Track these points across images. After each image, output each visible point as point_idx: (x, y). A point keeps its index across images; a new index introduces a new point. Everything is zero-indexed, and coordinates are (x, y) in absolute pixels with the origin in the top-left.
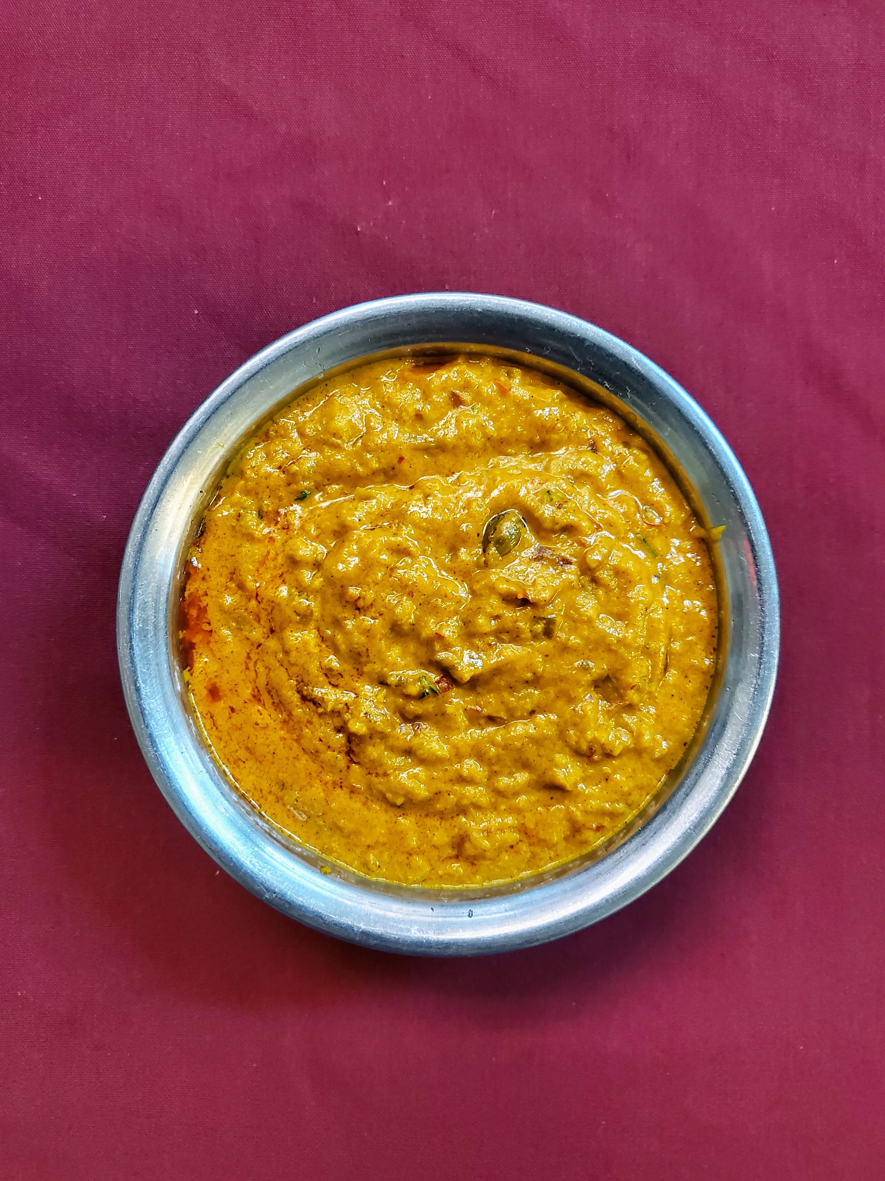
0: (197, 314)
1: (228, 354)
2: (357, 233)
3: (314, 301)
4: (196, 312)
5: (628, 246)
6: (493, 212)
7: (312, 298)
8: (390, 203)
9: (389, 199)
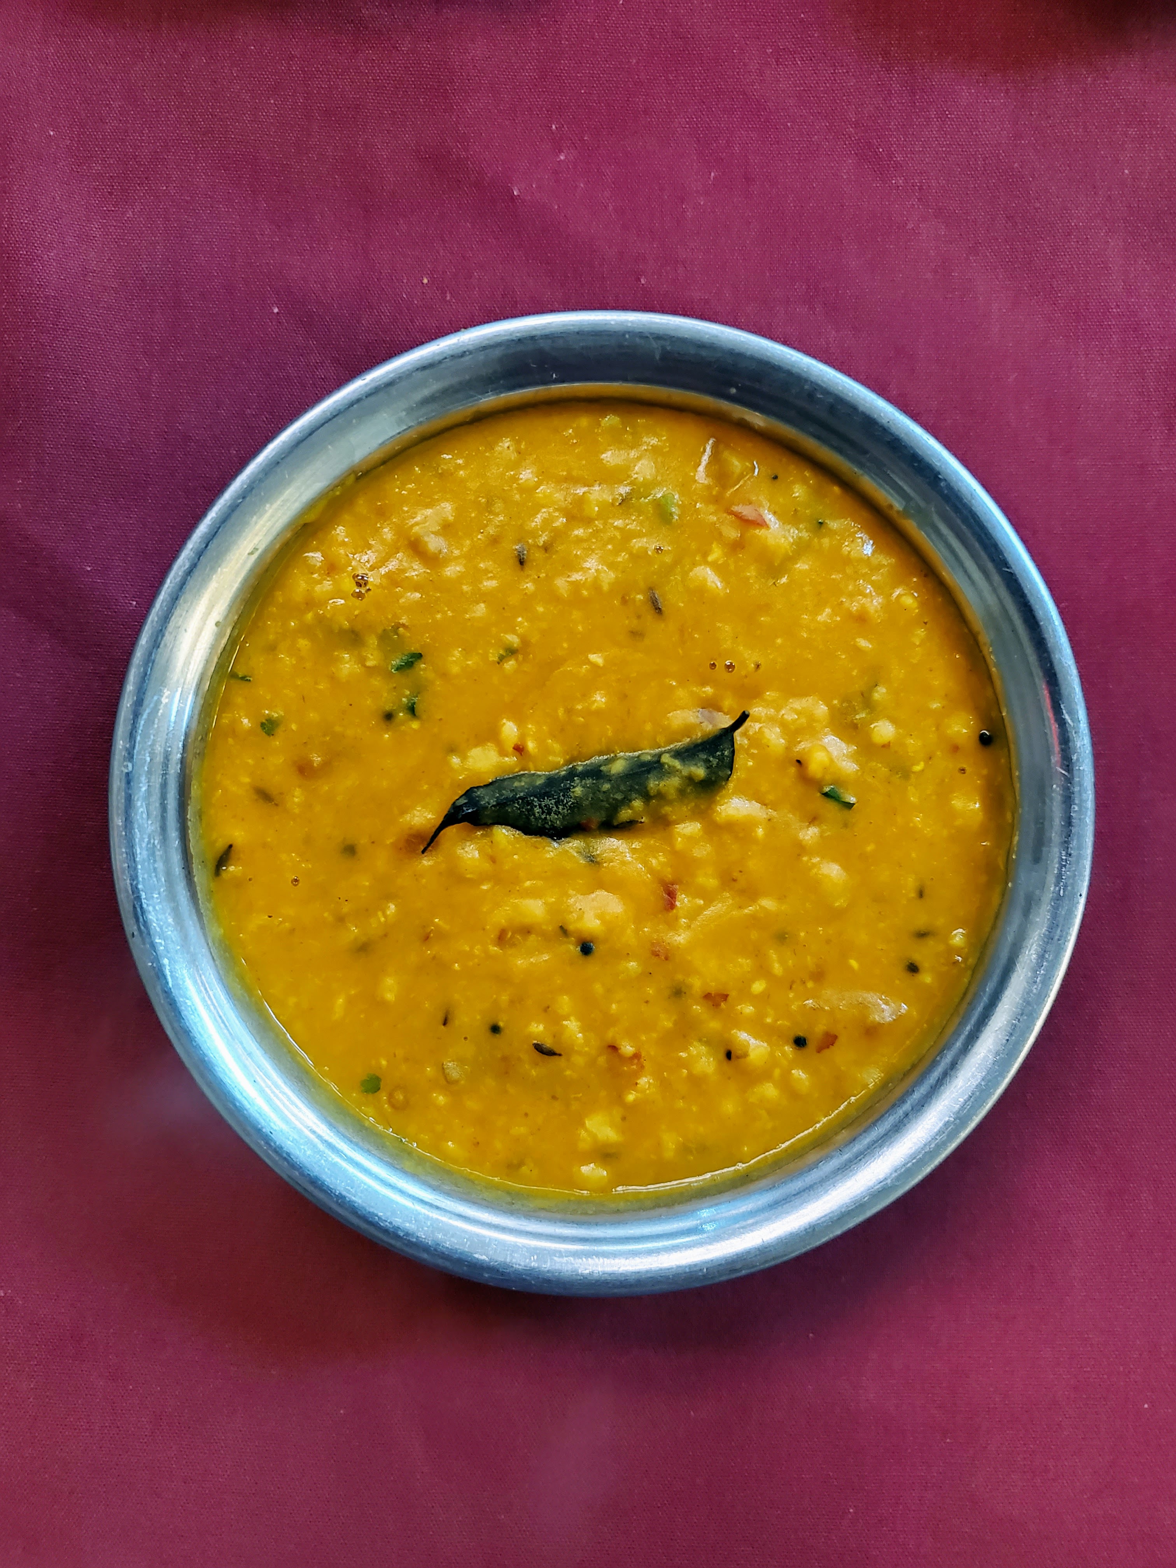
0: (278, 313)
1: (320, 373)
2: (512, 198)
3: (448, 298)
4: (276, 310)
5: (910, 226)
6: (713, 174)
7: (446, 293)
8: (562, 158)
9: (561, 151)
